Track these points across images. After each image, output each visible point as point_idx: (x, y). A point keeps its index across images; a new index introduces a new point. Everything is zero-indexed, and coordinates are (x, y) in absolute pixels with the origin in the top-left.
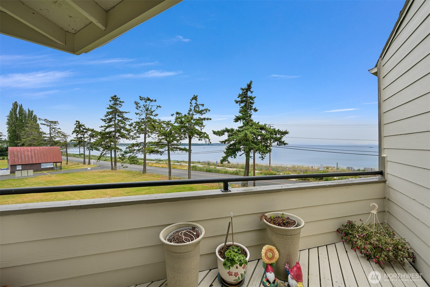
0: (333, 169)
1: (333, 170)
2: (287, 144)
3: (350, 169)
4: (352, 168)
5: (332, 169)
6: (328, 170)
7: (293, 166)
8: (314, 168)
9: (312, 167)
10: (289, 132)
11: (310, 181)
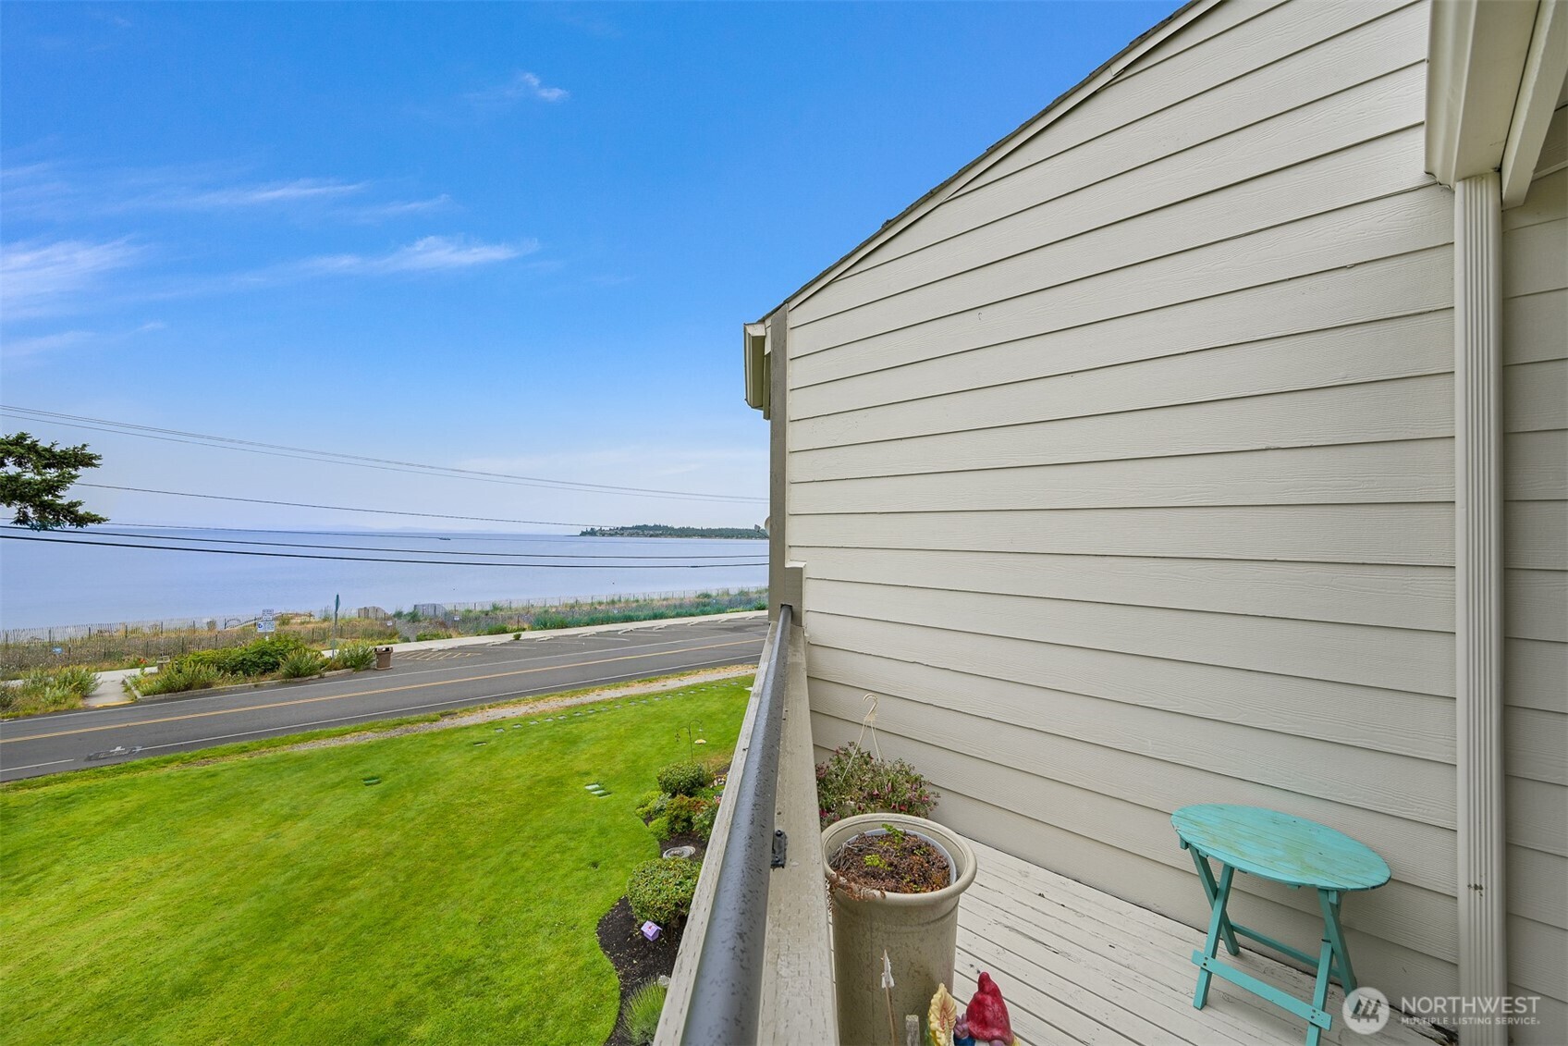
0: (308, 623)
1: (308, 626)
2: (98, 520)
3: (371, 614)
4: (377, 610)
5: (302, 623)
6: (287, 628)
7: (94, 631)
8: (220, 627)
9: (212, 625)
10: (98, 458)
11: (215, 688)
